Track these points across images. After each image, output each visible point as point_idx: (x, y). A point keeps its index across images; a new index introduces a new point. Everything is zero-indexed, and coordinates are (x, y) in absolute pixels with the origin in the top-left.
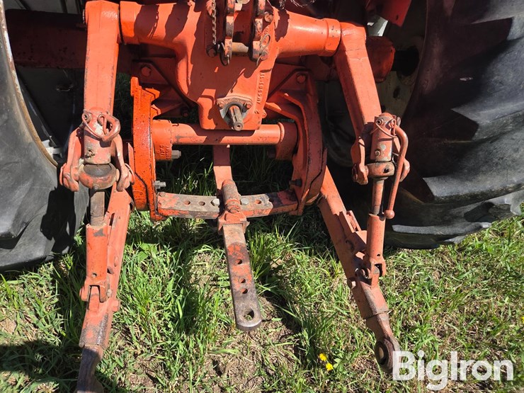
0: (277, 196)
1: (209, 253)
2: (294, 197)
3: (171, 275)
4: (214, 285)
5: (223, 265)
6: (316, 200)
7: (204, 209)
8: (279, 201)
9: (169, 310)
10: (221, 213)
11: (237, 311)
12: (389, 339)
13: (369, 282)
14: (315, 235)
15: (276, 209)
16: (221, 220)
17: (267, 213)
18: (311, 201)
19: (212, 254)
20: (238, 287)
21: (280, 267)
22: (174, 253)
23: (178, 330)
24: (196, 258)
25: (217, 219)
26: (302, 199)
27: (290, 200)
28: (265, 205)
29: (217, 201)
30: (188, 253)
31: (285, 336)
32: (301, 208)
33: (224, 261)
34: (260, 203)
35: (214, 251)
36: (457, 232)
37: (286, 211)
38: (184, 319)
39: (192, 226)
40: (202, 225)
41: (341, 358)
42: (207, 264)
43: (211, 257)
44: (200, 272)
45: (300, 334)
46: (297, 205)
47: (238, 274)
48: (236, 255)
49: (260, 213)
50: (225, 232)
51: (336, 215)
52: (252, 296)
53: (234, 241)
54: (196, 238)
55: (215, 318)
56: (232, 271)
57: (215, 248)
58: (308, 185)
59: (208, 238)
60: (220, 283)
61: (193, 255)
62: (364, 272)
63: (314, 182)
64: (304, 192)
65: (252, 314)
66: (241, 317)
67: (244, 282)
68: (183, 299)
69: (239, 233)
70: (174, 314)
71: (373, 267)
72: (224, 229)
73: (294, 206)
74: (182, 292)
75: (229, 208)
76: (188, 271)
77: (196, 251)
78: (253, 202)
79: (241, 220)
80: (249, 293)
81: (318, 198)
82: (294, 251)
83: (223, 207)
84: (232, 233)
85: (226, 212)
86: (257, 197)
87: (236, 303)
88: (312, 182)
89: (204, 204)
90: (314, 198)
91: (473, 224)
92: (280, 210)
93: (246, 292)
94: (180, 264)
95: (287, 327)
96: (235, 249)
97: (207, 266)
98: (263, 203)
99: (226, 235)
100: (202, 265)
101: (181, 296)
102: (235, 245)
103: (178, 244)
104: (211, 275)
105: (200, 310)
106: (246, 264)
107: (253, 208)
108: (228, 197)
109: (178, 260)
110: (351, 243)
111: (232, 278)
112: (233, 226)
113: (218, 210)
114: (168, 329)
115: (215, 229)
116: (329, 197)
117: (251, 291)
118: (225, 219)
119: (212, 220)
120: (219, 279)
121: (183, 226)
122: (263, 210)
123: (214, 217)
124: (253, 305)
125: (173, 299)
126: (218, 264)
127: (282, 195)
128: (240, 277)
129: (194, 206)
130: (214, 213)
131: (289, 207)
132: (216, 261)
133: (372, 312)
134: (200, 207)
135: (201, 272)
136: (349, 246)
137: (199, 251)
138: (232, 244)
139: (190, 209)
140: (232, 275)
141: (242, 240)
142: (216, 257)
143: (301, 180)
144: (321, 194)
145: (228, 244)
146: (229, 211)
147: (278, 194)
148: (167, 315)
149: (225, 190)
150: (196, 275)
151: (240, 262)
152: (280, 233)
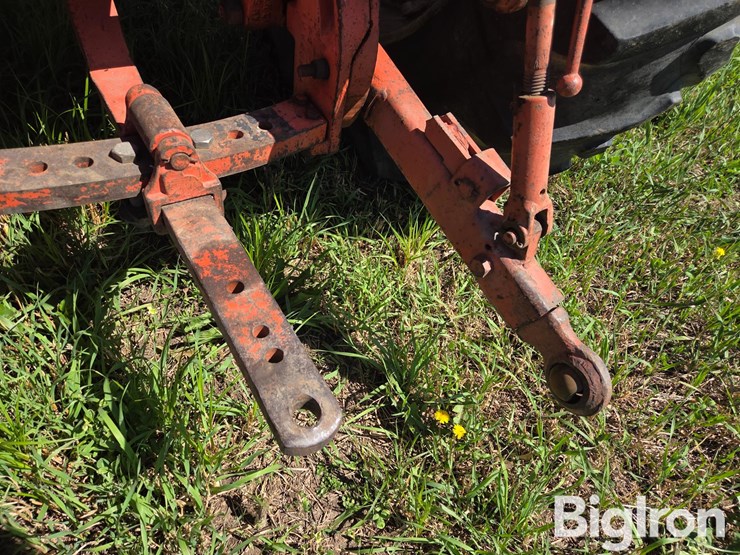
0: (274, 115)
1: (146, 282)
2: (314, 110)
3: (68, 354)
4: (180, 345)
5: (187, 299)
6: (363, 109)
7: (93, 175)
8: (284, 124)
9: (89, 438)
10: (147, 177)
11: (273, 416)
12: (580, 354)
13: (520, 255)
14: (350, 198)
15: (281, 145)
16: (154, 196)
17: (263, 158)
18: (351, 114)
19: (155, 284)
20: (256, 351)
21: (306, 274)
22: (61, 305)
23: (125, 473)
24: (118, 302)
25: (141, 195)
26: (337, 110)
27: (307, 117)
28: (255, 138)
29: (125, 149)
30: (95, 295)
31: (353, 397)
32: (336, 132)
33: (185, 291)
34: (240, 135)
35: (158, 277)
36: (630, 122)
37: (306, 144)
38: (134, 447)
39: (87, 236)
40: (110, 228)
41: (463, 403)
42: (149, 307)
43: (154, 290)
44: (138, 327)
45: (382, 387)
46: (325, 125)
47: (245, 320)
48: (221, 272)
49: (247, 161)
50: (173, 224)
51: (417, 130)
52: (298, 362)
53: (204, 241)
54: (104, 259)
55: (205, 418)
56: (224, 315)
57: (157, 268)
58: (345, 71)
59: (135, 251)
60: (192, 338)
61: (111, 295)
62: (513, 235)
63: (359, 60)
64: (338, 91)
65: (312, 406)
66: (288, 427)
67: (264, 333)
68: (116, 404)
69: (211, 218)
70: (103, 443)
71: (533, 222)
72: (169, 215)
73: (318, 132)
74: (106, 388)
75: (166, 156)
76: (109, 334)
77: (114, 287)
78: (222, 136)
79: (207, 184)
80: (289, 358)
81: (367, 103)
82: (322, 236)
83: (148, 160)
84: (192, 221)
85: (161, 170)
86: (229, 124)
87: (264, 395)
88: (354, 59)
89: (91, 162)
90: (360, 104)
91: (657, 99)
92: (293, 144)
93: (277, 357)
94: (82, 325)
95: (352, 379)
96: (214, 259)
97: (152, 311)
98: (247, 134)
99: (180, 230)
100: (138, 312)
101: (108, 397)
102: (211, 248)
103: (63, 282)
104: (164, 326)
105: (166, 409)
106: (255, 289)
107: (227, 151)
108: (152, 129)
109: (75, 319)
110: (470, 182)
111: (233, 333)
112: (192, 206)
113: (134, 170)
114: (98, 480)
115: (143, 223)
116: (392, 95)
117: (292, 350)
118: (164, 190)
119: (127, 201)
120: (186, 330)
121: (63, 239)
122: (252, 152)
123: (132, 190)
124: (309, 382)
125: (89, 413)
126: (176, 300)
127: (284, 110)
128: (251, 324)
129: (62, 172)
130: (126, 181)
131: (309, 137)
132: (168, 293)
133: (537, 311)
134: (81, 173)
135: (143, 326)
136: (466, 190)
137: (123, 285)
138: (203, 249)
139: (52, 183)
140: (228, 325)
141: (224, 233)
142: (165, 287)
143: (325, 61)
144: (373, 91)
145: (191, 250)
146: (169, 166)
147: (275, 109)
148: (87, 450)
149: (139, 112)
150: (131, 335)
151: (239, 288)
152: (285, 209)
